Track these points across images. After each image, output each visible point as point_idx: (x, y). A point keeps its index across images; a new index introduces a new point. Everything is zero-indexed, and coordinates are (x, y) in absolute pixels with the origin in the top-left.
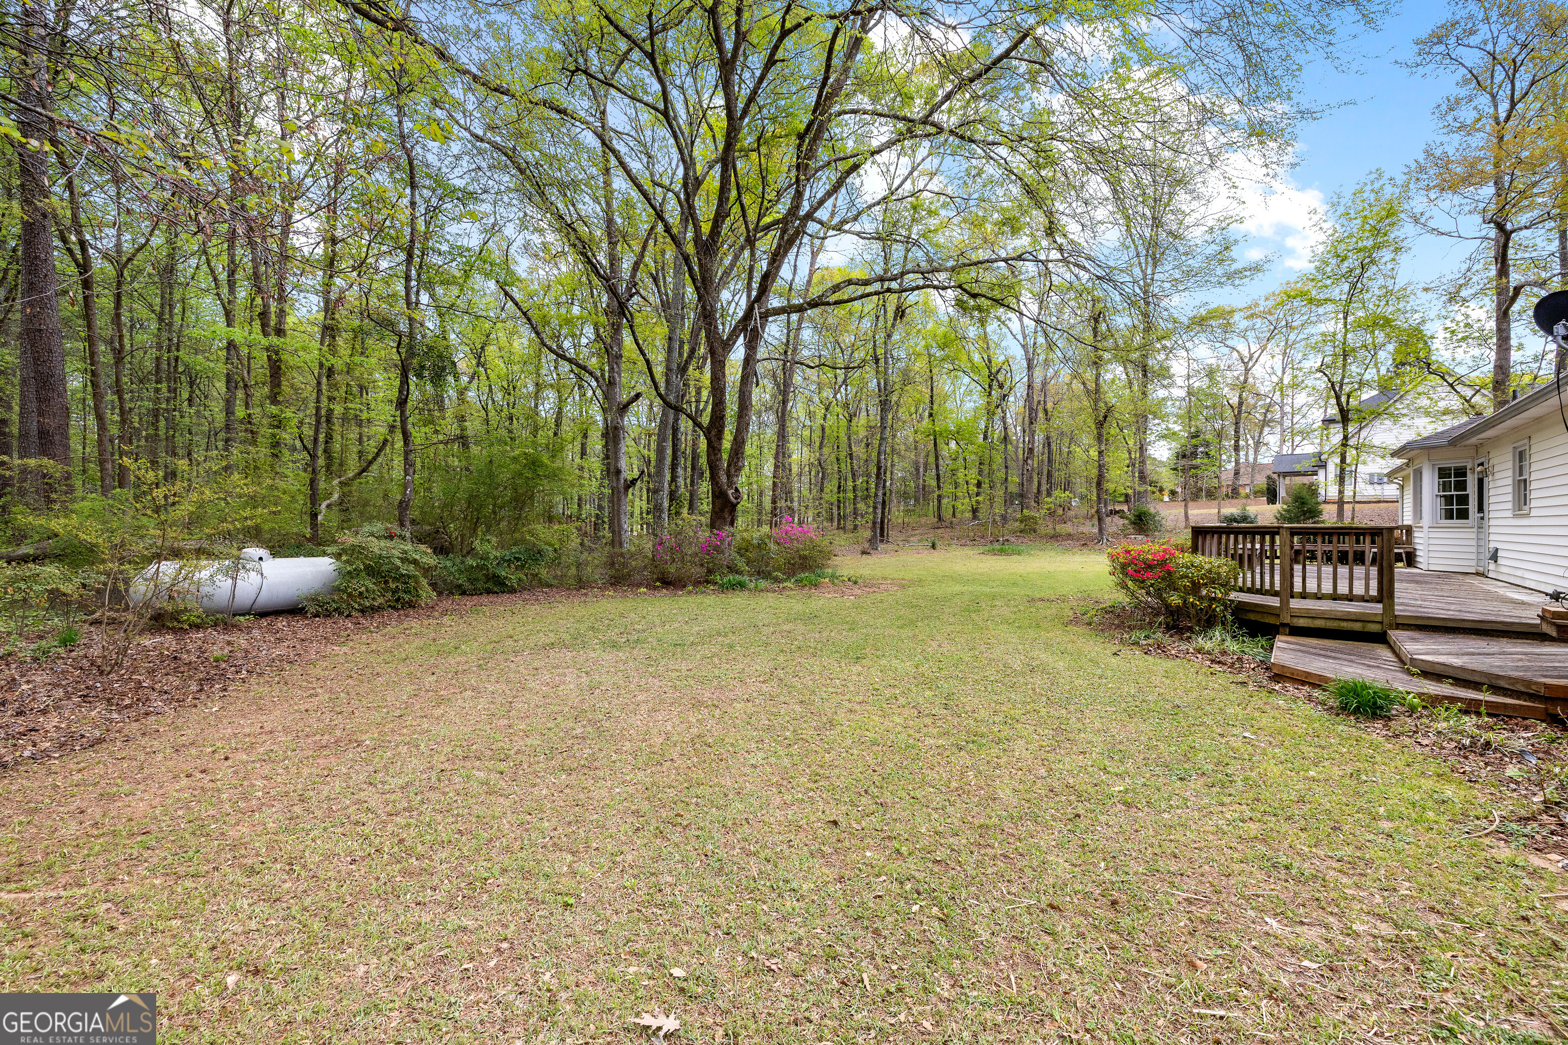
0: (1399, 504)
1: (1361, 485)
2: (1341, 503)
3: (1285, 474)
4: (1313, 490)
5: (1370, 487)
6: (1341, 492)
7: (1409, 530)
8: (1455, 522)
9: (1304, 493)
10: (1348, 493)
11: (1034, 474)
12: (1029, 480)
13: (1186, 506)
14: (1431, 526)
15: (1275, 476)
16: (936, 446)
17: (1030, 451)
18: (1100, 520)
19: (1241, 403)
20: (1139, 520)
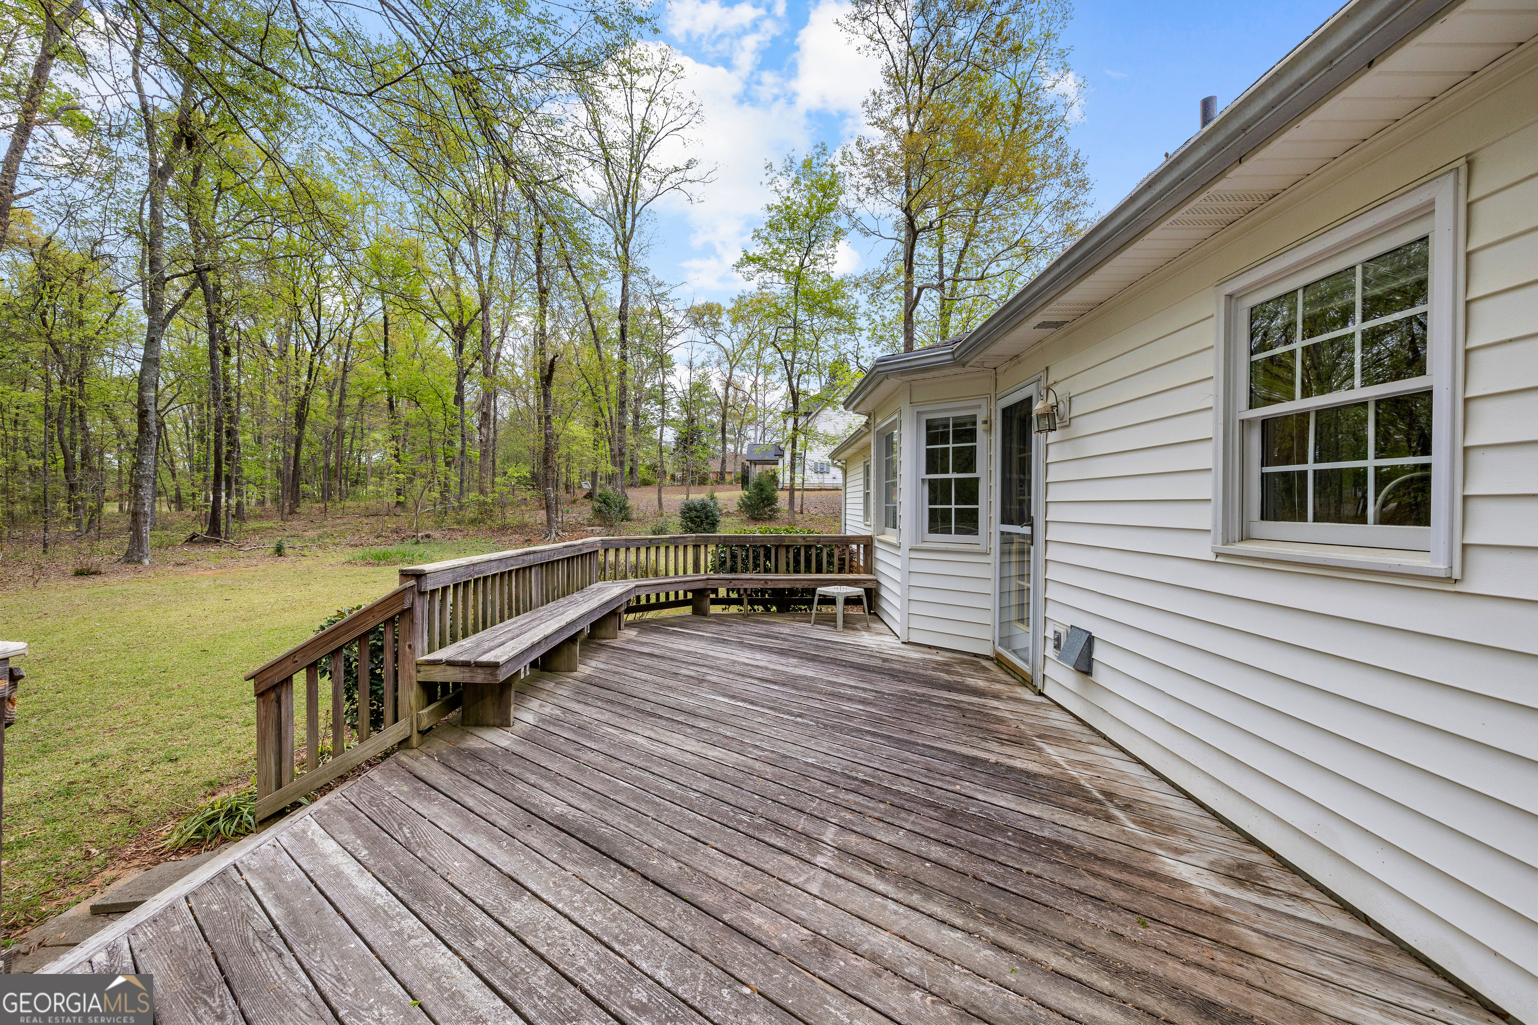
0: (842, 493)
1: (808, 472)
2: (792, 490)
3: (755, 463)
4: (774, 478)
5: (815, 476)
6: (792, 479)
7: (868, 544)
8: (953, 539)
9: (764, 480)
10: (798, 481)
11: (488, 448)
12: (484, 454)
13: (660, 491)
14: (914, 545)
15: (748, 463)
16: (391, 407)
17: (485, 416)
18: (548, 508)
19: (727, 397)
20: (604, 508)
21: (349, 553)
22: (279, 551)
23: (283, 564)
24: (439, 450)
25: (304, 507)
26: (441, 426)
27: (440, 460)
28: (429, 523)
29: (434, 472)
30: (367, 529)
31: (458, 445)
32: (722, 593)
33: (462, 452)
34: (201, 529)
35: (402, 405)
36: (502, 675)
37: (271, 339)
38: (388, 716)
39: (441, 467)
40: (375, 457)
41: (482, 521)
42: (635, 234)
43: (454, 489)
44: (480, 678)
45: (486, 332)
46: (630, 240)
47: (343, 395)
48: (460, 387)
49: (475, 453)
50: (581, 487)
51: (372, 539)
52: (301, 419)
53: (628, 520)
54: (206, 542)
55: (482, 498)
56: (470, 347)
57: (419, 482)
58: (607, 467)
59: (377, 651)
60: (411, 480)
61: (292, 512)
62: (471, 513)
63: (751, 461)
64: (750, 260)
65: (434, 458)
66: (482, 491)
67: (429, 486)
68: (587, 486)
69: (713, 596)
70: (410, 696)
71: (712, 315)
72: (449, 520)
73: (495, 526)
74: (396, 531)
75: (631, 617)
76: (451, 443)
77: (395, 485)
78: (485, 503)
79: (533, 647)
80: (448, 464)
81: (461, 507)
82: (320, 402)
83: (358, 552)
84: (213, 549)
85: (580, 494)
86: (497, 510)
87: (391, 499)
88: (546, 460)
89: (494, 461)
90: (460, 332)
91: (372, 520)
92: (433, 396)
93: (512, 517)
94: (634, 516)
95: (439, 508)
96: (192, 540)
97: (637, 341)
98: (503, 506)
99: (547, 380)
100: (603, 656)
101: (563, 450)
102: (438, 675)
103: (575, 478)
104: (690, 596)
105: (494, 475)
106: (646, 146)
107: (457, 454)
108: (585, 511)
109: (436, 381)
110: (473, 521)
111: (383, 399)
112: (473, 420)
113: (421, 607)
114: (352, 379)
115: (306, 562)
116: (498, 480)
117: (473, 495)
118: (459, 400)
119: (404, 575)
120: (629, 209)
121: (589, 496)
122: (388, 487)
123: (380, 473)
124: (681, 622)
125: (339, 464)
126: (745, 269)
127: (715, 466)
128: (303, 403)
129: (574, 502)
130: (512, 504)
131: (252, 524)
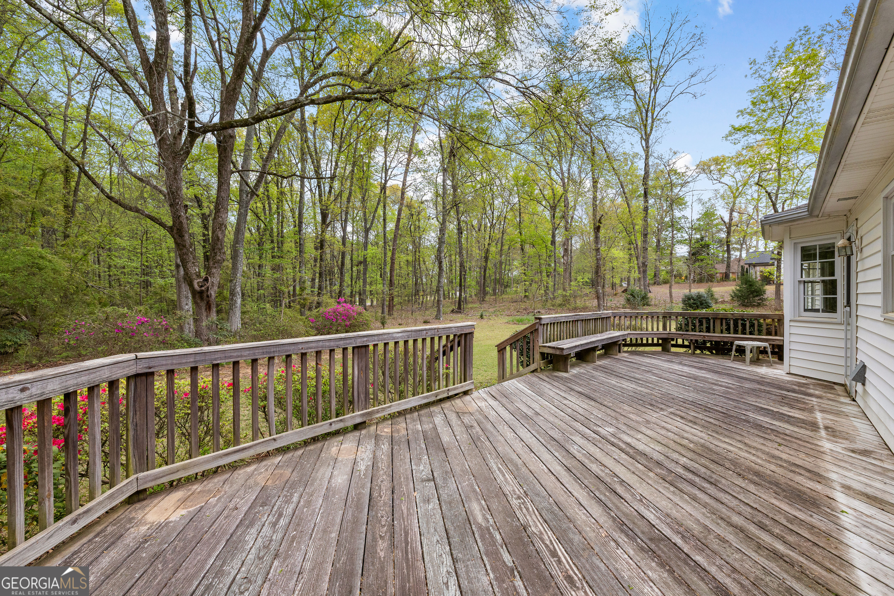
2: (778, 285)
3: (754, 265)
8: (820, 315)
11: (568, 266)
12: (565, 270)
13: (670, 287)
14: (792, 318)
15: (746, 266)
16: (522, 249)
17: (566, 250)
18: (598, 298)
19: (731, 219)
20: (632, 299)
21: (506, 319)
22: (482, 317)
23: (484, 322)
24: (544, 268)
25: (487, 298)
26: (544, 257)
27: (544, 274)
28: (539, 306)
29: (541, 280)
30: (512, 308)
31: (553, 265)
32: (680, 341)
33: (555, 270)
34: (455, 307)
35: (527, 247)
36: (565, 353)
37: (475, 223)
38: (531, 362)
39: (545, 278)
40: (515, 273)
41: (565, 305)
42: (653, 132)
43: (551, 289)
44: (558, 353)
45: (566, 206)
46: (649, 135)
47: (502, 245)
48: (554, 236)
49: (561, 270)
50: (621, 286)
51: (516, 313)
52: (486, 258)
53: (648, 305)
54: (457, 312)
55: (564, 293)
56: (558, 214)
57: (535, 286)
58: (635, 274)
59: (528, 343)
60: (531, 284)
61: (483, 300)
62: (559, 301)
63: (750, 265)
64: (736, 130)
65: (541, 272)
66: (564, 290)
67: (539, 288)
68: (625, 285)
69: (674, 342)
70: (537, 356)
71: (717, 164)
72: (549, 304)
73: (571, 308)
74: (525, 309)
75: (626, 349)
76: (549, 265)
77: (524, 287)
78: (566, 296)
79: (576, 347)
80: (548, 276)
81: (554, 298)
82: (493, 249)
83: (510, 318)
84: (459, 315)
85: (620, 290)
86: (572, 299)
87: (523, 295)
88: (597, 272)
89: (570, 273)
90: (553, 208)
91: (515, 304)
92: (541, 242)
93: (579, 303)
94: (653, 303)
95: (544, 298)
96: (453, 311)
97: (659, 192)
98: (575, 297)
99: (597, 229)
100: (609, 360)
101: (609, 265)
102: (546, 351)
103: (617, 281)
104: (660, 341)
105: (571, 281)
106: (661, 74)
107: (552, 271)
108: (621, 300)
109: (542, 234)
110: (560, 305)
111: (518, 245)
112: (560, 251)
113: (541, 329)
114: (506, 237)
115: (492, 322)
116: (572, 283)
117: (560, 292)
118: (553, 243)
119: (536, 318)
120: (650, 114)
121: (625, 291)
122: (520, 288)
123: (517, 282)
124: (654, 353)
125: (500, 278)
126: (733, 138)
127: (721, 269)
128: (488, 251)
129: (616, 295)
130: (580, 296)
131: (470, 306)
